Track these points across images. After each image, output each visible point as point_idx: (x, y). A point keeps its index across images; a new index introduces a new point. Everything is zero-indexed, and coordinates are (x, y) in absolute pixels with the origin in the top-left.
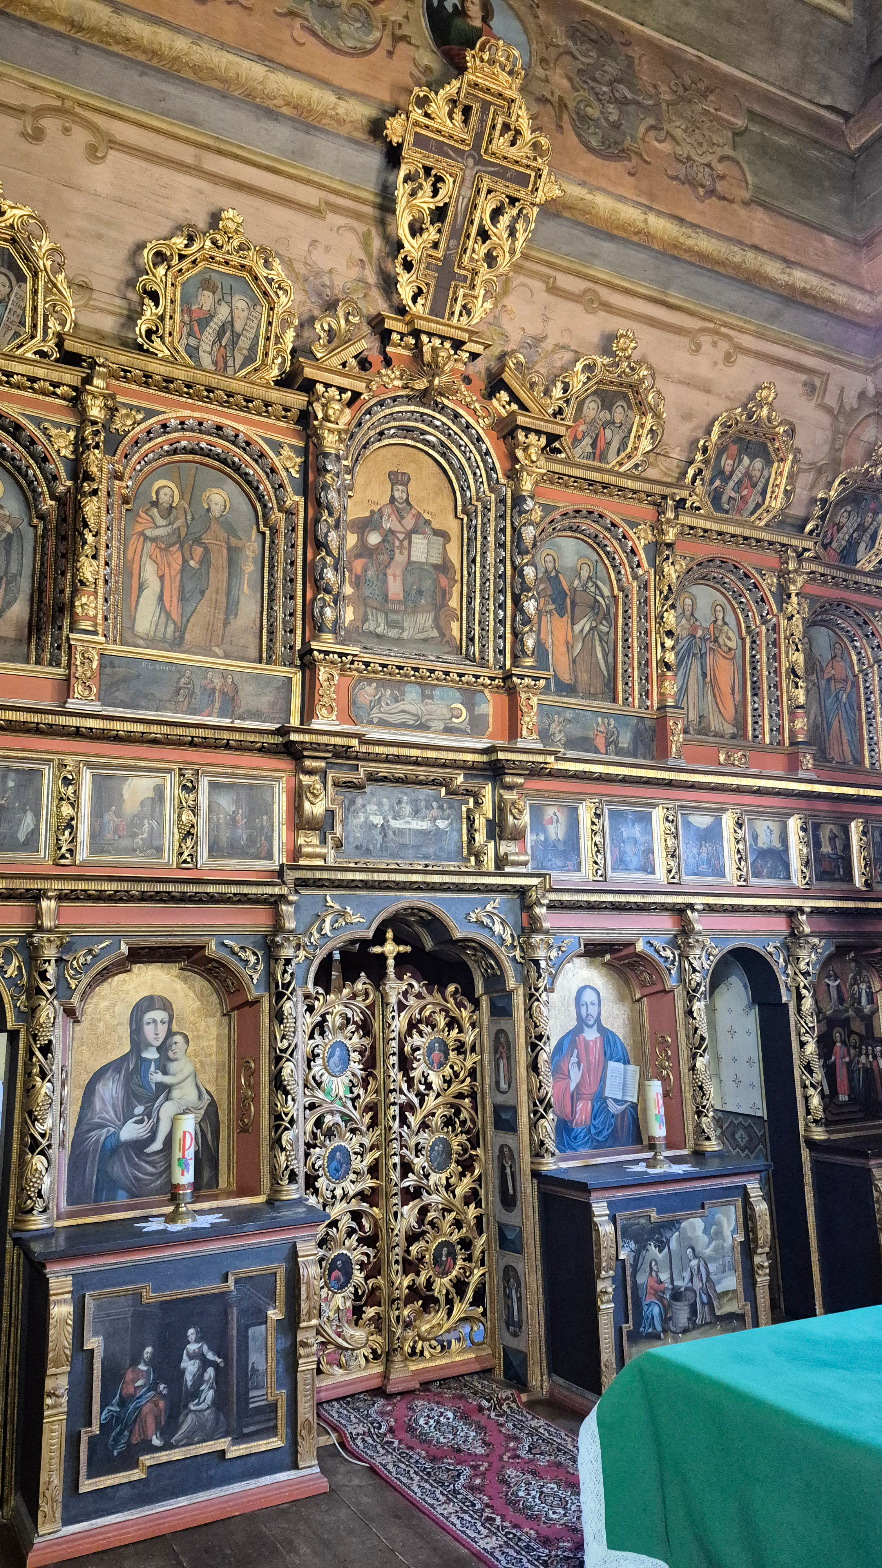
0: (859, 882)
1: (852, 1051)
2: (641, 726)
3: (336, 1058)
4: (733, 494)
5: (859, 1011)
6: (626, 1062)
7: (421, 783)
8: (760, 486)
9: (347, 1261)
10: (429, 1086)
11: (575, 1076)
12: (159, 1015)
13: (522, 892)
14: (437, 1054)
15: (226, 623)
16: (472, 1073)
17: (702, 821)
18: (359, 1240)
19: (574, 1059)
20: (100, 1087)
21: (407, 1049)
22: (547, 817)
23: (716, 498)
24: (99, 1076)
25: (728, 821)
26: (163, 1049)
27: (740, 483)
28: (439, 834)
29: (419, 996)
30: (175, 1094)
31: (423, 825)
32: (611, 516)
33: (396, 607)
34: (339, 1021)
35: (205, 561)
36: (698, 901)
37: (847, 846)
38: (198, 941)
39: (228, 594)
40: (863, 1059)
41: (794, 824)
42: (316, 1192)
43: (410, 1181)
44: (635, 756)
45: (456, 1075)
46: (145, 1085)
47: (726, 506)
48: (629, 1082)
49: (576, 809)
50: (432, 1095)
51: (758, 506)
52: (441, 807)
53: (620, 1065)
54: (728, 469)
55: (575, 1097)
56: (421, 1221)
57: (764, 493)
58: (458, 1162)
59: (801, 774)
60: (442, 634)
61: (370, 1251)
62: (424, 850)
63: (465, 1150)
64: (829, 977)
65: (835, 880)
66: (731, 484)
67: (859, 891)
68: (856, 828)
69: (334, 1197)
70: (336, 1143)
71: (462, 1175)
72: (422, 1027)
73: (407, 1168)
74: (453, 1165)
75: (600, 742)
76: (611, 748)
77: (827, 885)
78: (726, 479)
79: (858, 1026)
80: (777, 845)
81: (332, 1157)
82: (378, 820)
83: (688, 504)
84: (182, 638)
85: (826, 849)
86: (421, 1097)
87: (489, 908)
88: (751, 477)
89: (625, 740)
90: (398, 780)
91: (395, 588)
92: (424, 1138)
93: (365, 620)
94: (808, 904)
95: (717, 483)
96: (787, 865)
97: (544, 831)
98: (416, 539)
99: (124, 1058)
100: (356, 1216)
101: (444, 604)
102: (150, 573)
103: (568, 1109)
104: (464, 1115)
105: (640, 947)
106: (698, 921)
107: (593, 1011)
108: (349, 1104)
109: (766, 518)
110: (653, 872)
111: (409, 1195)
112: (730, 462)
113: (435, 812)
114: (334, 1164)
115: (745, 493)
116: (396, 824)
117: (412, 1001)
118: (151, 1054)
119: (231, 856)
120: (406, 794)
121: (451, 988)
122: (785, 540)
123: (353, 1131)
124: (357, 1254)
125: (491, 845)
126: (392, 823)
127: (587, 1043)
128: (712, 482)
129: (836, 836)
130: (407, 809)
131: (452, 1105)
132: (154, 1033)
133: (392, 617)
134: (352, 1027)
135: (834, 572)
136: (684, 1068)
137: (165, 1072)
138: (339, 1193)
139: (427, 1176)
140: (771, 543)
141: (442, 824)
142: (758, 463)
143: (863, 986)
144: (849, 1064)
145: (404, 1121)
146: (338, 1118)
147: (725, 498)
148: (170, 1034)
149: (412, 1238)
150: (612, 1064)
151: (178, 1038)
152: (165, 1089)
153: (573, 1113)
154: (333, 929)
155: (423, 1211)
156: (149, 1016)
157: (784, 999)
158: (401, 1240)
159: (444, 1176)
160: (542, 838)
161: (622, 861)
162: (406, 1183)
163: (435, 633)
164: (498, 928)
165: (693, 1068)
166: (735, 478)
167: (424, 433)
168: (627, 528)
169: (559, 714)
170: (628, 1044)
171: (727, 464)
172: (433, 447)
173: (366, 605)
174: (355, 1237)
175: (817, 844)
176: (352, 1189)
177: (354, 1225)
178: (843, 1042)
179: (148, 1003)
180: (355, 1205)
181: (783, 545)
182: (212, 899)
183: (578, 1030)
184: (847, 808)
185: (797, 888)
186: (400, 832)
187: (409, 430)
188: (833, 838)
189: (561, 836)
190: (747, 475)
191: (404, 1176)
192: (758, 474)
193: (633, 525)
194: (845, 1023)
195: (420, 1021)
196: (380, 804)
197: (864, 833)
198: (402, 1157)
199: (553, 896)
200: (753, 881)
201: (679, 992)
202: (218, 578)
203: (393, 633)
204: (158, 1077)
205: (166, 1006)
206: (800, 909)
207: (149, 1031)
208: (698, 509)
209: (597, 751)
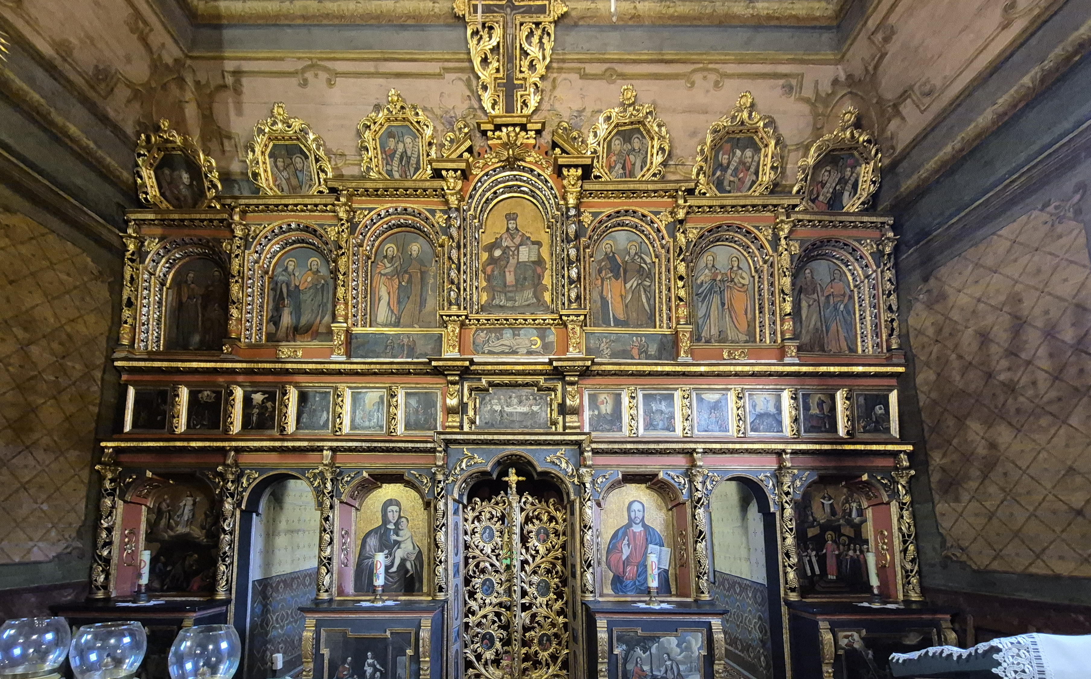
0: (842, 432)
1: (841, 547)
2: (664, 339)
3: (486, 534)
4: (732, 179)
5: (850, 522)
6: (662, 545)
7: (520, 385)
8: (752, 170)
9: (491, 636)
10: (537, 552)
11: (626, 552)
12: (395, 508)
13: (578, 443)
14: (542, 536)
15: (420, 311)
16: (563, 547)
17: (711, 397)
18: (499, 627)
19: (625, 542)
20: (368, 540)
21: (525, 532)
22: (600, 400)
23: (719, 185)
24: (368, 535)
25: (732, 396)
26: (397, 524)
27: (736, 169)
28: (534, 414)
29: (532, 504)
30: (402, 545)
31: (524, 409)
32: (641, 210)
33: (511, 289)
34: (488, 516)
35: (410, 281)
36: (700, 447)
37: (833, 408)
38: (399, 471)
39: (421, 295)
40: (851, 553)
41: (786, 396)
42: (475, 600)
43: (526, 600)
44: (660, 359)
45: (554, 547)
46: (388, 540)
47: (728, 188)
48: (663, 557)
49: (620, 394)
50: (539, 557)
51: (754, 183)
52: (535, 399)
53: (657, 547)
54: (725, 162)
55: (626, 563)
56: (532, 622)
57: (757, 173)
58: (555, 594)
59: (787, 360)
60: (539, 300)
61: (505, 633)
62: (524, 423)
63: (558, 587)
64: (824, 498)
65: (822, 432)
66: (730, 171)
67: (842, 438)
68: (840, 396)
69: (484, 603)
70: (487, 576)
71: (556, 600)
72: (534, 521)
73: (524, 593)
74: (551, 594)
75: (635, 352)
76: (643, 355)
77: (813, 435)
78: (724, 169)
79: (847, 531)
80: (772, 410)
81: (484, 584)
82: (498, 408)
83: (697, 192)
84: (399, 322)
85: (815, 411)
86: (534, 557)
87: (558, 454)
88: (744, 164)
89: (653, 350)
90: (506, 385)
91: (510, 278)
92: (535, 579)
93: (494, 298)
94: (789, 448)
95: (718, 173)
96: (780, 423)
97: (598, 408)
98: (521, 248)
99: (379, 527)
100: (498, 615)
101: (540, 283)
102: (383, 292)
103: (621, 570)
104: (559, 568)
105: (661, 475)
106: (700, 460)
107: (640, 515)
108: (494, 558)
109: (761, 189)
110: (674, 431)
111: (524, 608)
112: (726, 157)
113: (532, 401)
114: (485, 587)
115: (741, 175)
116: (507, 409)
117: (528, 506)
118: (391, 526)
119: (415, 429)
120: (514, 393)
121: (551, 500)
122: (775, 202)
123: (497, 572)
124: (497, 634)
125: (561, 419)
126: (506, 409)
127: (634, 533)
128: (714, 174)
129: (823, 402)
130: (515, 401)
131: (552, 563)
132: (393, 517)
133: (509, 294)
134: (495, 519)
135: (819, 217)
136: (691, 550)
137: (398, 535)
138: (488, 601)
139: (536, 598)
140: (765, 206)
141: (535, 408)
142: (748, 153)
143: (854, 505)
144: (838, 556)
145: (523, 569)
146: (487, 565)
147: (726, 183)
148: (400, 517)
149: (526, 629)
150: (651, 546)
151: (403, 520)
152: (397, 543)
153: (624, 572)
154: (467, 466)
155: (534, 616)
156: (390, 508)
157: (772, 510)
158: (520, 629)
159: (545, 600)
160: (596, 413)
161: (651, 424)
162: (523, 601)
163: (535, 300)
164: (564, 465)
165: (695, 550)
166: (732, 167)
167: (519, 187)
168: (653, 216)
169: (606, 337)
170: (663, 534)
171: (723, 159)
172: (527, 194)
173: (494, 290)
174: (496, 625)
175: (807, 408)
176: (495, 601)
177: (496, 619)
178: (834, 541)
179: (390, 502)
180: (496, 609)
181: (775, 206)
182: (401, 450)
183: (629, 526)
184: (831, 381)
185: (787, 438)
186: (511, 414)
187: (510, 187)
188: (821, 404)
189: (609, 411)
190: (742, 162)
191: (523, 597)
192: (750, 160)
193: (656, 213)
194: (837, 530)
195: (533, 517)
196: (499, 399)
197: (847, 398)
198: (522, 587)
199: (594, 446)
200: (750, 434)
201: (688, 504)
202: (416, 288)
203: (509, 304)
204: (394, 537)
205: (398, 504)
206: (784, 451)
207: (390, 515)
208: (704, 194)
209: (633, 358)
